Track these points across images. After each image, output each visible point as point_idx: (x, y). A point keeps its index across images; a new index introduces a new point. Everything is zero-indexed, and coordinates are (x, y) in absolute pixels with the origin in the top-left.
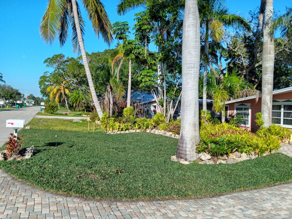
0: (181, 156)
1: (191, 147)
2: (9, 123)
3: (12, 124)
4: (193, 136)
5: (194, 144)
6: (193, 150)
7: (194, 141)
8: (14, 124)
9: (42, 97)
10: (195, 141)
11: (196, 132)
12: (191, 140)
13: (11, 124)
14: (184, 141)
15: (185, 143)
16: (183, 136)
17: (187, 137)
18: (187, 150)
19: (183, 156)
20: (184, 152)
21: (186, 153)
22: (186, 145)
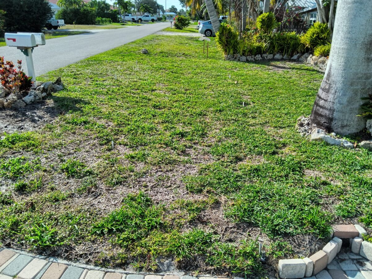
0: (319, 119)
1: (348, 101)
2: (9, 39)
3: (14, 40)
4: (360, 75)
5: (356, 95)
6: (351, 110)
7: (359, 87)
8: (16, 40)
9: (182, 8)
10: (363, 89)
11: (368, 66)
12: (352, 84)
13: (12, 40)
14: (332, 87)
15: (333, 91)
16: (332, 74)
17: (342, 77)
18: (335, 107)
19: (323, 122)
20: (327, 112)
21: (332, 115)
22: (334, 97)
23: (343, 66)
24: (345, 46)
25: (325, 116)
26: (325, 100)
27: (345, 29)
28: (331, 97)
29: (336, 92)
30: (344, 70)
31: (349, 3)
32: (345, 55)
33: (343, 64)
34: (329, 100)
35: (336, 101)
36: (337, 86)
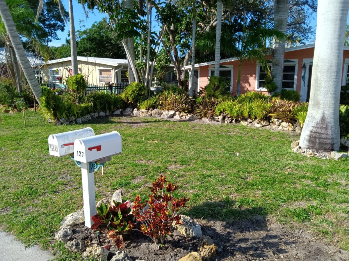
14: (328, 126)
15: (330, 128)
16: (326, 118)
17: (333, 119)
18: (334, 137)
19: (328, 147)
20: (330, 141)
21: (333, 141)
22: (331, 131)
23: (333, 113)
24: (333, 102)
25: (329, 144)
26: (326, 134)
27: (332, 92)
28: (329, 132)
29: (332, 128)
30: (334, 115)
31: (333, 79)
32: (333, 106)
33: (333, 111)
34: (329, 134)
35: (333, 133)
36: (332, 124)
